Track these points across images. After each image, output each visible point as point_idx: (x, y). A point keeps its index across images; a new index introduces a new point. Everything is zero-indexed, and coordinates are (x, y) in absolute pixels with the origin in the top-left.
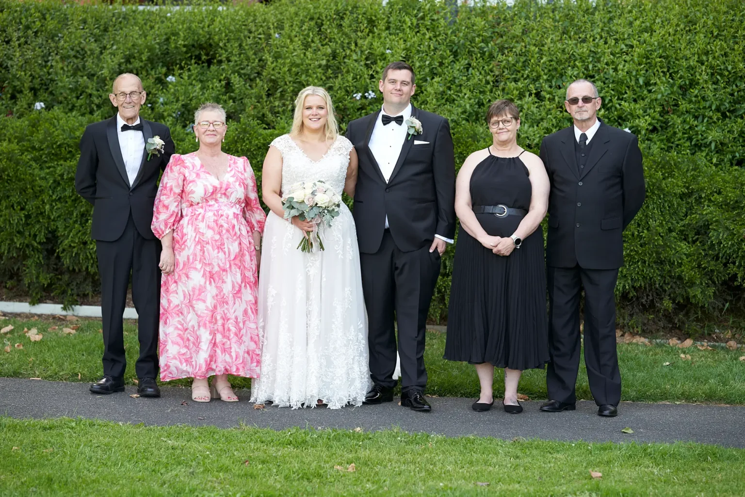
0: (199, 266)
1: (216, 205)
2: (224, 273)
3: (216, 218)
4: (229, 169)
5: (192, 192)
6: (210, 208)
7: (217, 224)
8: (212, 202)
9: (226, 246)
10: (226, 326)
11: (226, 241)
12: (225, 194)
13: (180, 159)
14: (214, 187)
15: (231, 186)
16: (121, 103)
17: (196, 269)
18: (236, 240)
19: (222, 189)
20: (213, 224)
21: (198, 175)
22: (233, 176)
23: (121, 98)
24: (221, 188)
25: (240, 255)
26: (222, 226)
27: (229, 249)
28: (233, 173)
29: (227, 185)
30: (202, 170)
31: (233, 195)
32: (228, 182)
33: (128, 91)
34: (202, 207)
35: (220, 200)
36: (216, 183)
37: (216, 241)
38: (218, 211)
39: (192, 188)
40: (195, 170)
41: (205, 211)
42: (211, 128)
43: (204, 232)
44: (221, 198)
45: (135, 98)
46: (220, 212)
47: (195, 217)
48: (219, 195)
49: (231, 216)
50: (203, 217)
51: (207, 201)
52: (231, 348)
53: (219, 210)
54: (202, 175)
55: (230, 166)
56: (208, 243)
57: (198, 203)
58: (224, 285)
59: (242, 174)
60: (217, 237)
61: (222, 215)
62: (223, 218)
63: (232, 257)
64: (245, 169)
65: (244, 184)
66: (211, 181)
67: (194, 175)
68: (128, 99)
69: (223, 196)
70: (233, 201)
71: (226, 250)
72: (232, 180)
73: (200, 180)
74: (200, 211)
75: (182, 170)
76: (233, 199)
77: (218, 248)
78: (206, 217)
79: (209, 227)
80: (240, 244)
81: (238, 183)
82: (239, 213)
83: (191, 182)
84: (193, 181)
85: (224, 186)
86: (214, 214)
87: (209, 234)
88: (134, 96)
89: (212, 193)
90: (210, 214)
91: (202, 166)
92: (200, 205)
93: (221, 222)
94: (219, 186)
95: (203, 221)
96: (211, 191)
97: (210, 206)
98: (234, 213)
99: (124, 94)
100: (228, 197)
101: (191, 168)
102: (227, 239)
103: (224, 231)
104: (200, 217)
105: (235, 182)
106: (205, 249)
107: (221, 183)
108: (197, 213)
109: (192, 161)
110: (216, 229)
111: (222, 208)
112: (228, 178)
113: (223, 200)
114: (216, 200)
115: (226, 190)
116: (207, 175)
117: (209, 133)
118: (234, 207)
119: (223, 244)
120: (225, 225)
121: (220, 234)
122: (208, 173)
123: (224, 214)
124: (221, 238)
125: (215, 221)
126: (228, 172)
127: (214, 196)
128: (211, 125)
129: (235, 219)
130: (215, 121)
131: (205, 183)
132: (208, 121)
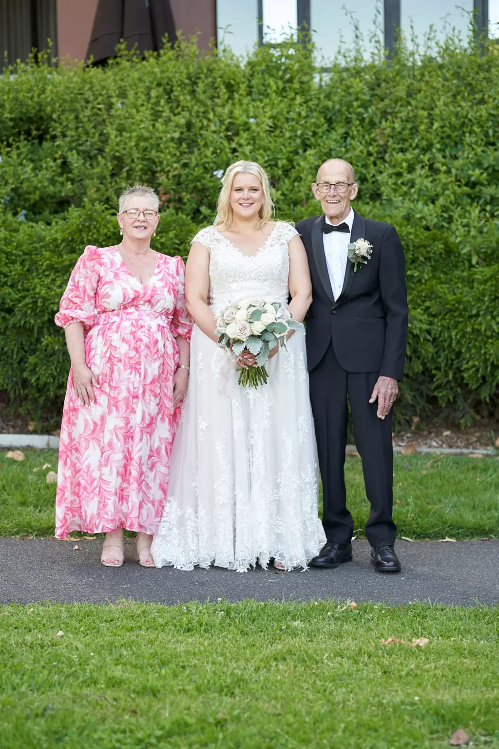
1: (136, 313)
2: (135, 400)
3: (134, 329)
4: (157, 271)
5: (107, 296)
6: (128, 317)
7: (134, 337)
8: (131, 310)
9: (142, 366)
10: (128, 468)
11: (143, 359)
12: (149, 301)
13: (96, 253)
14: (136, 291)
15: (159, 292)
18: (156, 360)
19: (147, 296)
20: (129, 337)
21: (116, 275)
22: (161, 280)
24: (145, 294)
25: (160, 378)
26: (141, 340)
27: (146, 370)
28: (161, 276)
29: (153, 290)
30: (124, 269)
31: (159, 304)
32: (154, 287)
34: (118, 315)
35: (143, 308)
36: (139, 287)
37: (130, 358)
38: (137, 321)
39: (108, 290)
40: (113, 269)
41: (122, 319)
42: (142, 218)
43: (118, 346)
44: (143, 305)
46: (141, 322)
47: (108, 326)
48: (142, 302)
49: (154, 328)
50: (118, 327)
51: (126, 308)
53: (140, 319)
54: (122, 276)
55: (158, 267)
56: (120, 361)
57: (113, 311)
58: (133, 415)
59: (173, 277)
60: (132, 353)
61: (142, 327)
62: (143, 329)
63: (150, 380)
64: (177, 271)
65: (173, 290)
66: (133, 285)
67: (112, 275)
69: (147, 304)
70: (159, 311)
71: (142, 371)
72: (159, 285)
73: (118, 281)
74: (115, 319)
75: (97, 267)
76: (159, 307)
77: (131, 367)
78: (122, 326)
79: (124, 340)
80: (163, 364)
81: (166, 289)
82: (165, 325)
83: (106, 283)
84: (110, 282)
85: (149, 292)
86: (132, 324)
87: (123, 348)
89: (133, 300)
90: (127, 323)
91: (123, 264)
92: (116, 312)
93: (140, 334)
94: (142, 292)
95: (117, 332)
96: (132, 296)
97: (128, 314)
98: (159, 325)
100: (152, 306)
101: (109, 265)
102: (146, 357)
103: (143, 347)
104: (114, 327)
105: (163, 287)
107: (145, 288)
108: (111, 321)
109: (111, 257)
110: (133, 342)
111: (144, 318)
112: (155, 281)
113: (146, 308)
114: (137, 308)
115: (152, 296)
116: (128, 276)
117: (137, 224)
118: (159, 318)
119: (139, 363)
120: (146, 340)
121: (136, 350)
122: (130, 274)
123: (146, 325)
124: (137, 356)
125: (133, 333)
126: (155, 275)
127: (135, 303)
128: (142, 214)
129: (160, 333)
130: (146, 210)
131: (125, 286)
132: (137, 209)
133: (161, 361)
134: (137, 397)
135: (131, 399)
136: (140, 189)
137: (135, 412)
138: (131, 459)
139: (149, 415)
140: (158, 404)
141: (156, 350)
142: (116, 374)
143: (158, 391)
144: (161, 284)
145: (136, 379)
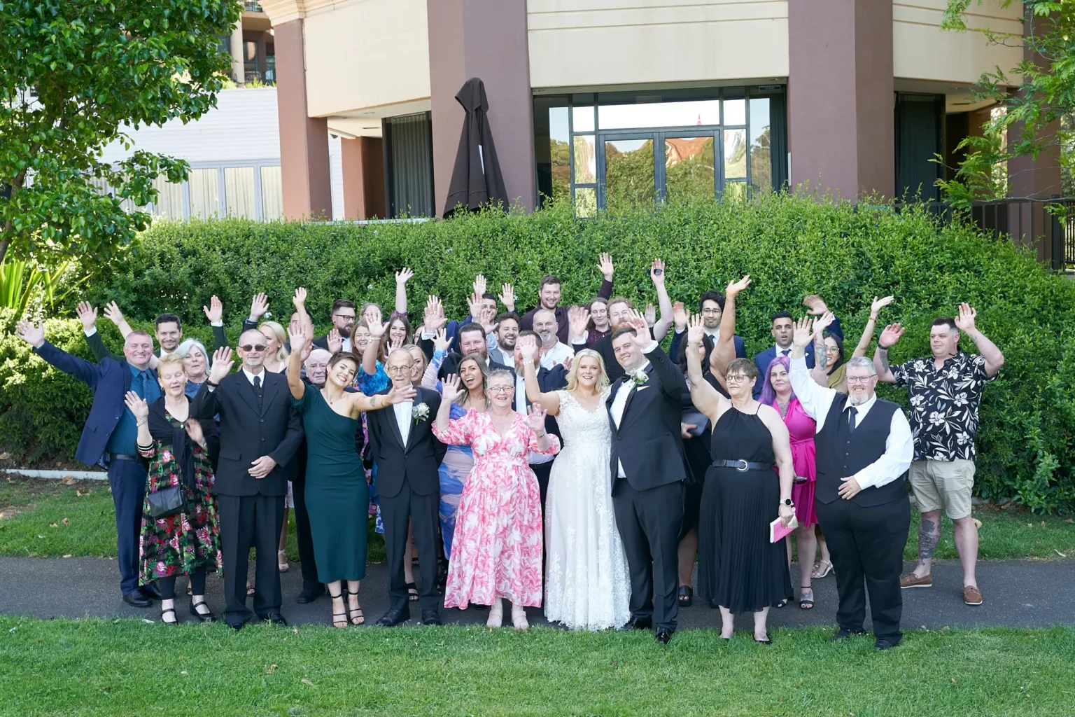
1: (498, 458)
3: (494, 469)
4: (513, 426)
5: (478, 446)
6: (492, 460)
7: (495, 475)
8: (494, 455)
9: (499, 494)
12: (505, 449)
14: (495, 442)
15: (511, 442)
18: (509, 490)
20: (492, 475)
21: (484, 431)
22: (514, 433)
24: (502, 444)
26: (499, 476)
27: (501, 497)
28: (516, 430)
29: (507, 441)
30: (491, 426)
32: (509, 438)
34: (486, 459)
35: (502, 453)
36: (498, 439)
37: (491, 489)
38: (498, 463)
39: (478, 442)
40: (483, 427)
42: (502, 392)
43: (484, 480)
46: (500, 464)
47: (480, 466)
48: (500, 450)
49: (509, 467)
50: (486, 468)
51: (490, 454)
53: (500, 462)
54: (488, 431)
55: (515, 423)
56: (484, 490)
60: (492, 486)
61: (500, 467)
62: (501, 469)
63: (503, 503)
66: (494, 438)
67: (481, 431)
69: (504, 451)
70: (514, 455)
71: (498, 498)
72: (513, 436)
73: (485, 436)
74: (485, 461)
76: (513, 452)
77: (492, 495)
79: (488, 477)
81: (517, 439)
82: (520, 464)
84: (480, 436)
85: (504, 442)
86: (494, 465)
87: (487, 482)
89: (494, 447)
90: (491, 465)
91: (491, 423)
92: (484, 457)
94: (499, 442)
96: (493, 446)
97: (493, 458)
98: (514, 466)
100: (508, 451)
101: (481, 424)
104: (483, 467)
110: (493, 478)
111: (503, 461)
112: (510, 434)
113: (504, 453)
114: (498, 453)
115: (506, 445)
117: (499, 396)
118: (515, 460)
119: (496, 492)
120: (502, 476)
121: (495, 483)
122: (494, 430)
123: (503, 466)
124: (496, 487)
125: (493, 472)
126: (511, 429)
127: (496, 450)
128: (502, 389)
129: (514, 471)
130: (506, 385)
131: (488, 438)
134: (493, 515)
135: (489, 516)
137: (491, 525)
139: (503, 526)
140: (512, 518)
141: (509, 482)
142: (482, 500)
143: (512, 510)
144: (515, 435)
145: (493, 502)
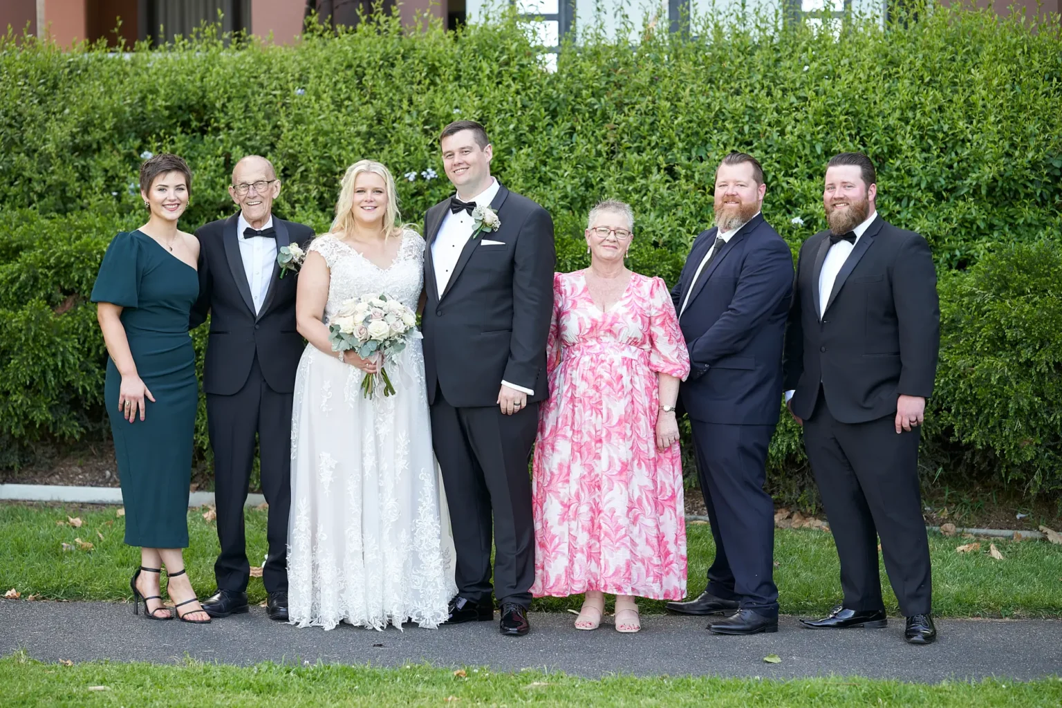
0: (569, 434)
1: (598, 346)
2: (599, 445)
3: (593, 365)
4: (625, 294)
7: (594, 374)
8: (592, 342)
9: (604, 406)
10: (596, 521)
11: (605, 400)
12: (610, 331)
13: (557, 280)
14: (593, 320)
15: (620, 320)
16: (242, 198)
17: (565, 437)
18: (620, 398)
19: (606, 324)
20: (589, 375)
21: (574, 303)
22: (626, 306)
23: (243, 192)
24: (604, 323)
25: (630, 418)
26: (601, 377)
27: (609, 411)
28: (628, 300)
29: (613, 318)
30: (584, 295)
31: (622, 334)
32: (616, 314)
33: (251, 180)
34: (579, 349)
35: (604, 339)
36: (599, 316)
37: (590, 398)
38: (597, 355)
40: (572, 297)
41: (582, 354)
42: (612, 237)
44: (604, 336)
45: (261, 189)
46: (602, 357)
47: (569, 362)
48: (602, 333)
49: (618, 363)
50: (578, 363)
51: (585, 340)
52: (600, 553)
53: (601, 353)
54: (580, 303)
55: (628, 290)
57: (573, 344)
58: (597, 461)
60: (592, 392)
61: (603, 361)
62: (605, 364)
63: (615, 421)
64: (651, 293)
65: (642, 316)
66: (591, 313)
68: (251, 191)
69: (608, 334)
70: (625, 341)
71: (604, 412)
72: (623, 311)
73: (576, 311)
74: (576, 354)
76: (623, 337)
77: (592, 408)
78: (581, 362)
79: (583, 378)
80: (632, 402)
81: (631, 316)
82: (636, 357)
85: (609, 320)
86: (592, 359)
87: (583, 387)
88: (260, 186)
89: (592, 329)
90: (586, 359)
91: (585, 289)
92: (575, 346)
93: (600, 370)
94: (600, 320)
96: (589, 326)
97: (589, 347)
98: (625, 359)
99: (247, 185)
100: (615, 336)
102: (608, 395)
103: (603, 384)
104: (574, 363)
105: (628, 313)
106: (576, 409)
107: (605, 316)
108: (573, 356)
110: (592, 379)
111: (606, 351)
112: (618, 308)
113: (608, 339)
114: (598, 340)
115: (611, 325)
116: (587, 303)
117: (606, 243)
118: (626, 350)
119: (600, 403)
120: (607, 376)
121: (597, 388)
122: (591, 301)
123: (607, 359)
124: (598, 395)
125: (592, 369)
126: (621, 299)
127: (594, 334)
128: (612, 233)
129: (625, 367)
130: (619, 228)
131: (581, 315)
132: (608, 227)
133: (629, 398)
134: (600, 441)
135: (593, 443)
136: (613, 204)
137: (600, 458)
138: (600, 512)
139: (620, 460)
140: (632, 448)
141: (620, 386)
142: (577, 416)
143: (629, 433)
144: (626, 310)
145: (598, 421)
